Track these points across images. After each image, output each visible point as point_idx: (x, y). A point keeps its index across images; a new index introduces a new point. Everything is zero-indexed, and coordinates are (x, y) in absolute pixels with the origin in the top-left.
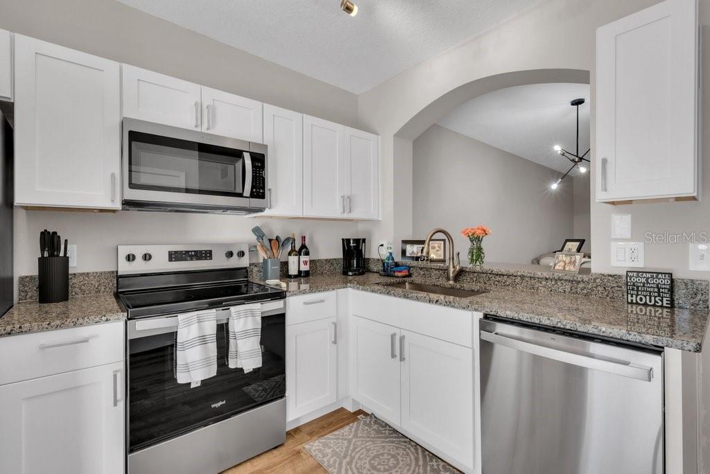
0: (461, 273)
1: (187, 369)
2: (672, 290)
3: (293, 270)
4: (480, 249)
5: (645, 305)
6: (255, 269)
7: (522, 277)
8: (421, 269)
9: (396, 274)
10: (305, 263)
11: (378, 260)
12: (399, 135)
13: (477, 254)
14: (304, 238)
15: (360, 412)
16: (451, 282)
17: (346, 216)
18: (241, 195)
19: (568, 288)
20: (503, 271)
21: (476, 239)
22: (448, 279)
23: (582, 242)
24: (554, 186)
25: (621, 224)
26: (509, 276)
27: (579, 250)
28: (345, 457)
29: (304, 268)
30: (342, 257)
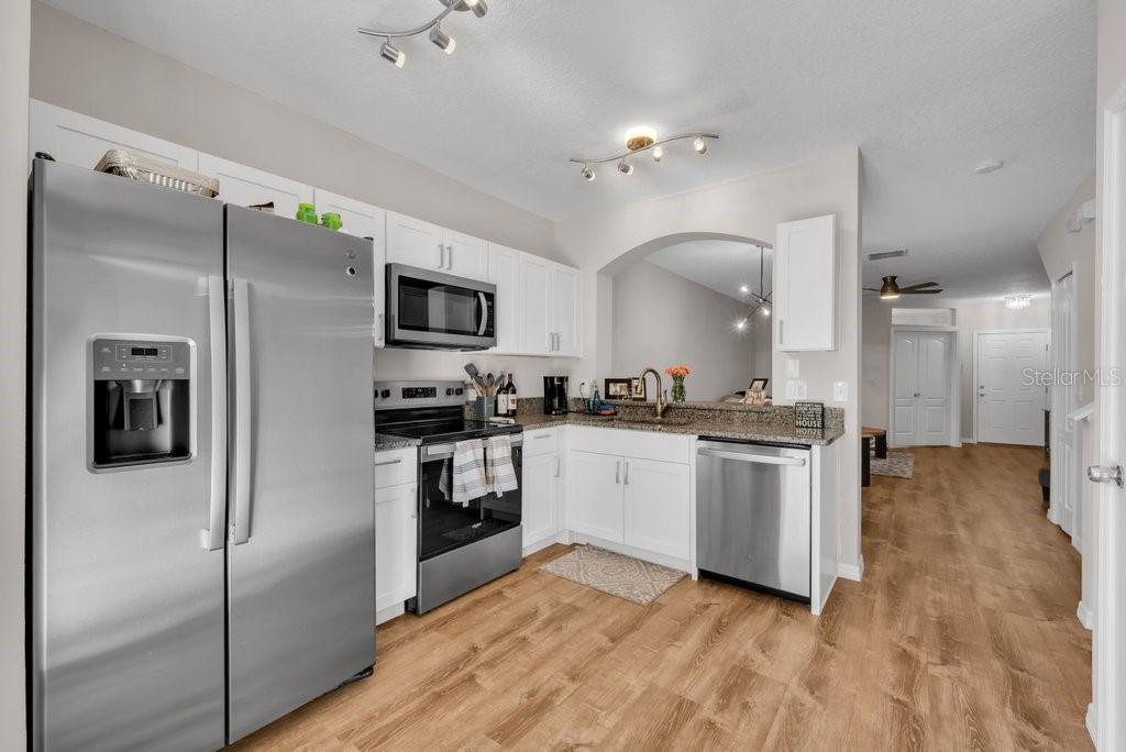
0: (667, 409)
1: (464, 489)
2: (823, 415)
3: (502, 409)
4: (682, 387)
5: (807, 427)
6: (467, 408)
7: (721, 411)
8: (627, 406)
9: (603, 412)
10: (513, 401)
11: (579, 399)
12: (603, 272)
13: (679, 391)
14: (510, 376)
15: (575, 544)
16: (659, 417)
17: (553, 353)
18: (475, 334)
19: (755, 417)
20: (705, 406)
21: (678, 378)
22: (657, 415)
23: (766, 381)
24: (741, 325)
25: (793, 367)
26: (710, 410)
27: (763, 388)
28: (579, 570)
29: (513, 407)
30: (542, 395)
